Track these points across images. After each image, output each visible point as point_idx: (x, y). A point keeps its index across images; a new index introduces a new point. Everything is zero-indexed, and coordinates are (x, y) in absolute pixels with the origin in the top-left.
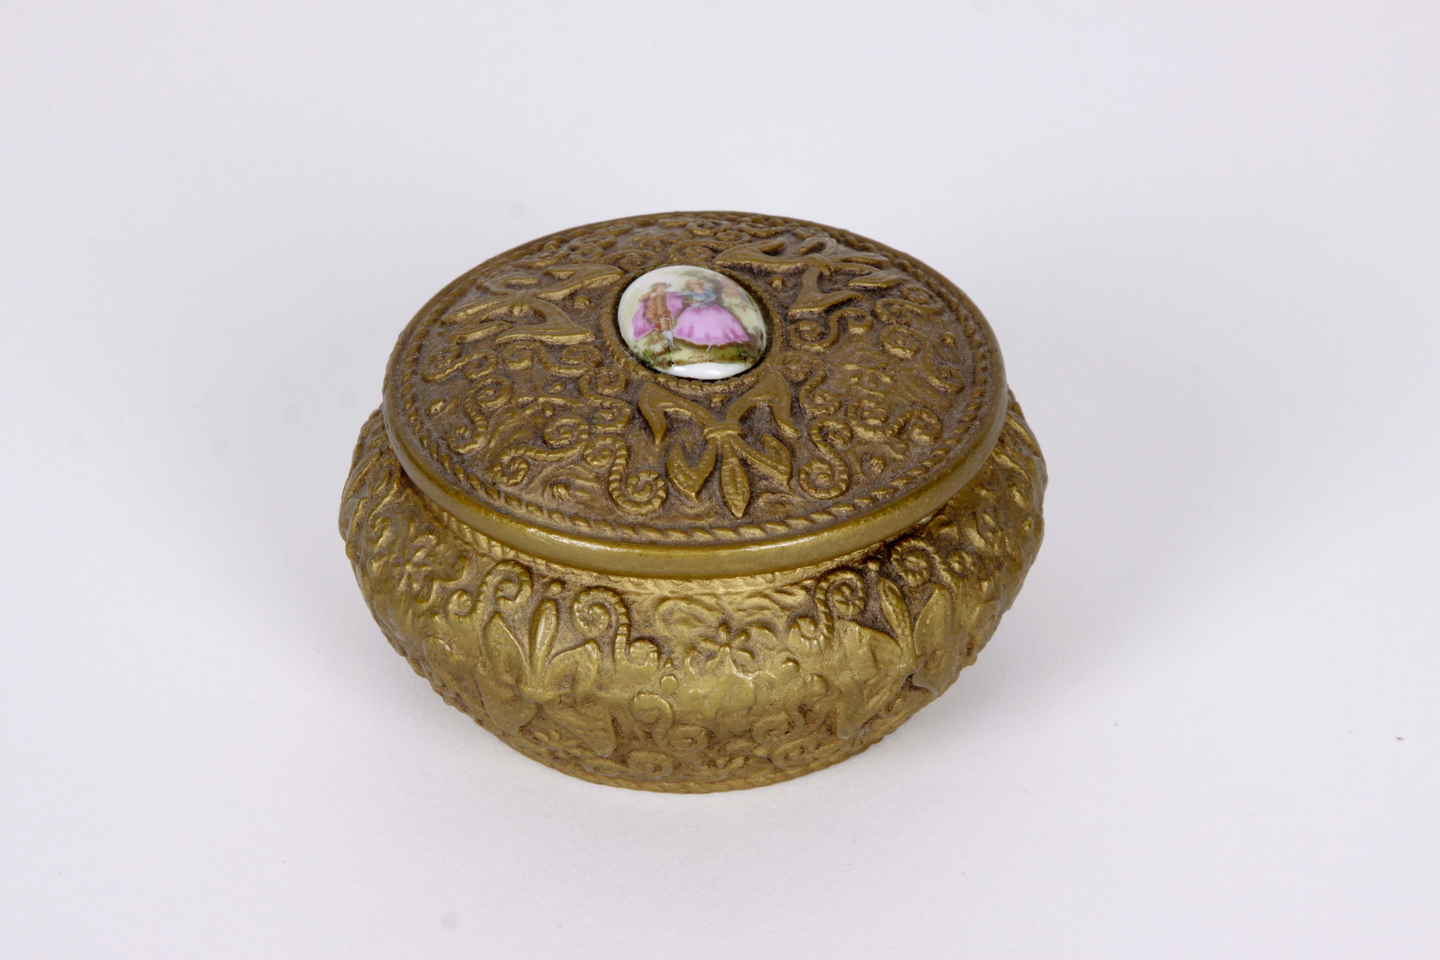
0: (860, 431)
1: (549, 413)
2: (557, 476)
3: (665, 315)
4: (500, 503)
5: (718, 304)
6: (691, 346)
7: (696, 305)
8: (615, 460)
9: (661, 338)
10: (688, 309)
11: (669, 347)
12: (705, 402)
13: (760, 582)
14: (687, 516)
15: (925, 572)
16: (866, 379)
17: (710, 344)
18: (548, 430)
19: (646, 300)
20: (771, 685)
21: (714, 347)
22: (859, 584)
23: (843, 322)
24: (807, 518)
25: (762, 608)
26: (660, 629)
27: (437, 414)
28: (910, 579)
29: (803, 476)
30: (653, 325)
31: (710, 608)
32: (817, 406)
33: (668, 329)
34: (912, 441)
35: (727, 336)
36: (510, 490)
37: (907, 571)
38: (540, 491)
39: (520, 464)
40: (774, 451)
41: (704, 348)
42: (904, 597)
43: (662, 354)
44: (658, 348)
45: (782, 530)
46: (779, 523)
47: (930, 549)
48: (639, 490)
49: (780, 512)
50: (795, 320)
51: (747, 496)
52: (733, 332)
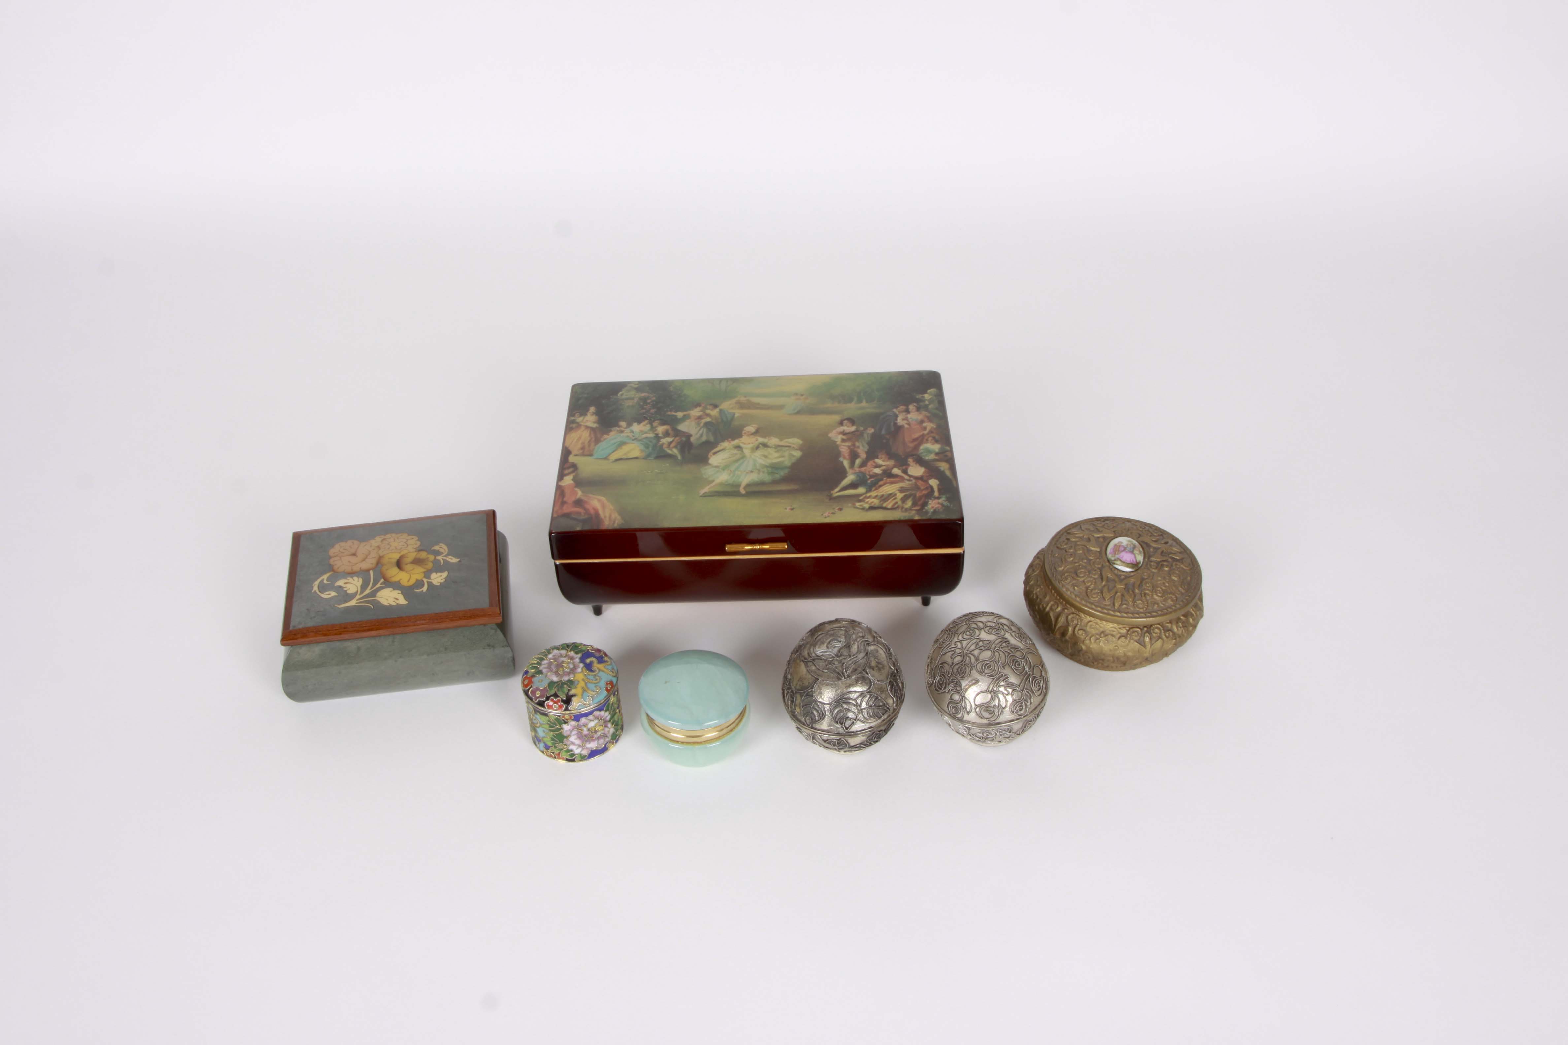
0: (1155, 596)
1: (1081, 567)
5: (1132, 552)
6: (1121, 561)
7: (1127, 550)
8: (1092, 584)
9: (1115, 557)
11: (1116, 559)
12: (1118, 576)
13: (1115, 625)
14: (1104, 604)
15: (1158, 634)
16: (1162, 583)
17: (1127, 562)
18: (1079, 571)
19: (1115, 545)
20: (1111, 650)
21: (1127, 564)
22: (1140, 632)
23: (1163, 566)
25: (1114, 632)
26: (1088, 629)
28: (1154, 635)
29: (1136, 603)
30: (1114, 554)
31: (1101, 627)
32: (1146, 586)
33: (1118, 557)
35: (1131, 560)
37: (1153, 632)
40: (1131, 595)
41: (1124, 562)
42: (1150, 639)
44: (1113, 559)
45: (1125, 615)
46: (1126, 613)
47: (1162, 629)
48: (1094, 594)
49: (1127, 610)
50: (1151, 562)
51: (1119, 604)
52: (1133, 560)
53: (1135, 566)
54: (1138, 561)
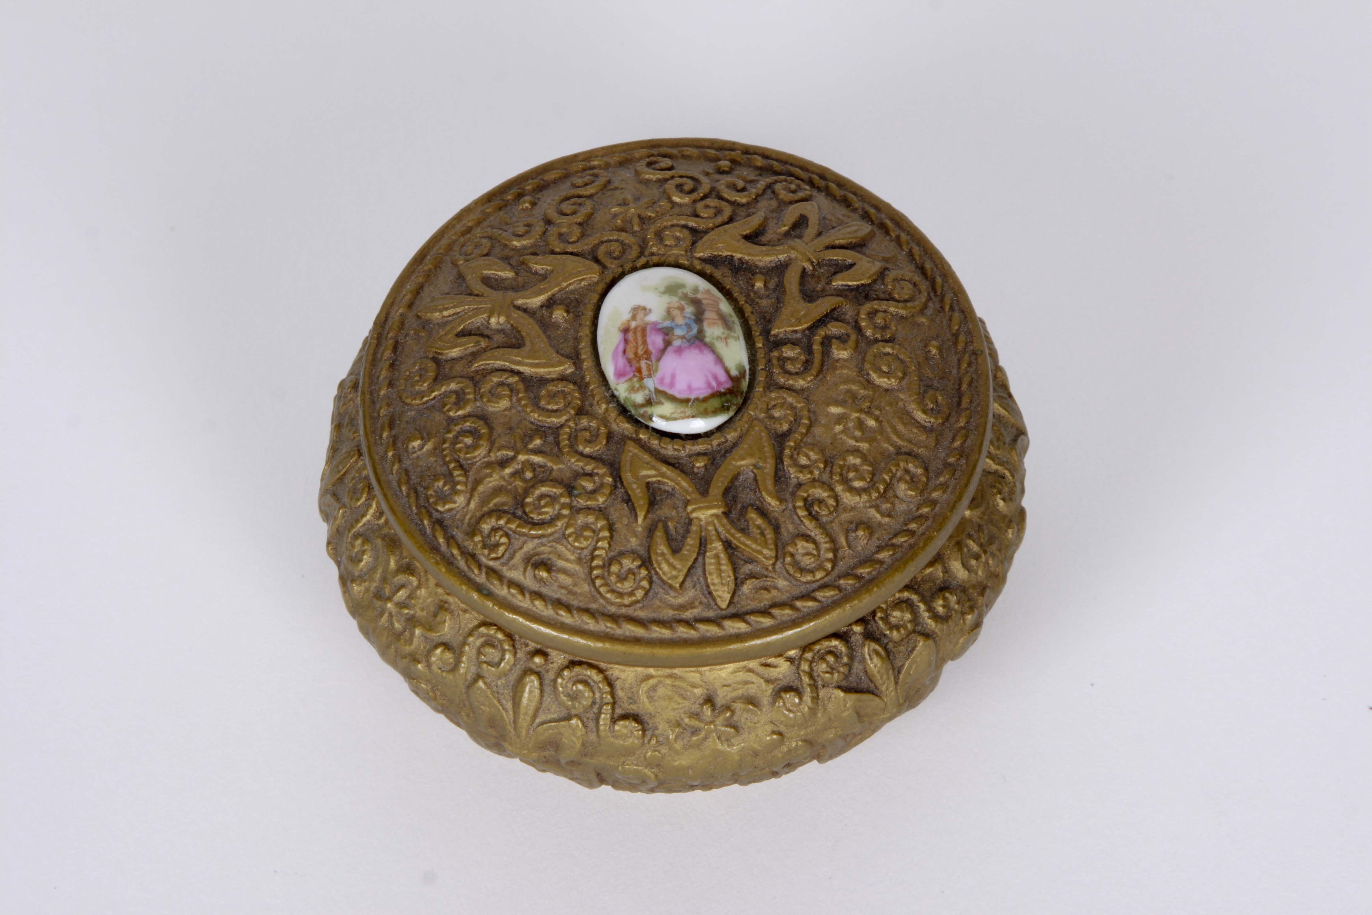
0: (846, 497)
2: (538, 554)
3: (645, 356)
4: (481, 578)
5: (699, 340)
6: (673, 399)
7: (677, 343)
8: (597, 542)
9: (642, 387)
10: (670, 349)
11: (650, 399)
12: (688, 466)
14: (672, 607)
15: (909, 625)
16: (851, 425)
17: (693, 397)
18: (528, 500)
19: (626, 331)
20: (756, 754)
21: (697, 400)
22: (843, 649)
23: (827, 344)
24: (793, 607)
25: (747, 683)
26: (644, 705)
27: (415, 452)
29: (788, 559)
30: (634, 368)
31: (694, 685)
32: (802, 468)
33: (650, 376)
34: (898, 498)
35: (709, 385)
36: (491, 563)
37: (891, 627)
38: (522, 569)
39: (501, 537)
40: (759, 531)
41: (687, 401)
42: (888, 655)
43: (643, 406)
44: (639, 398)
45: (767, 622)
46: (765, 612)
47: (915, 597)
48: (622, 578)
49: (766, 598)
50: (778, 344)
51: (732, 586)
52: (716, 378)
53: (729, 389)
54: (734, 373)
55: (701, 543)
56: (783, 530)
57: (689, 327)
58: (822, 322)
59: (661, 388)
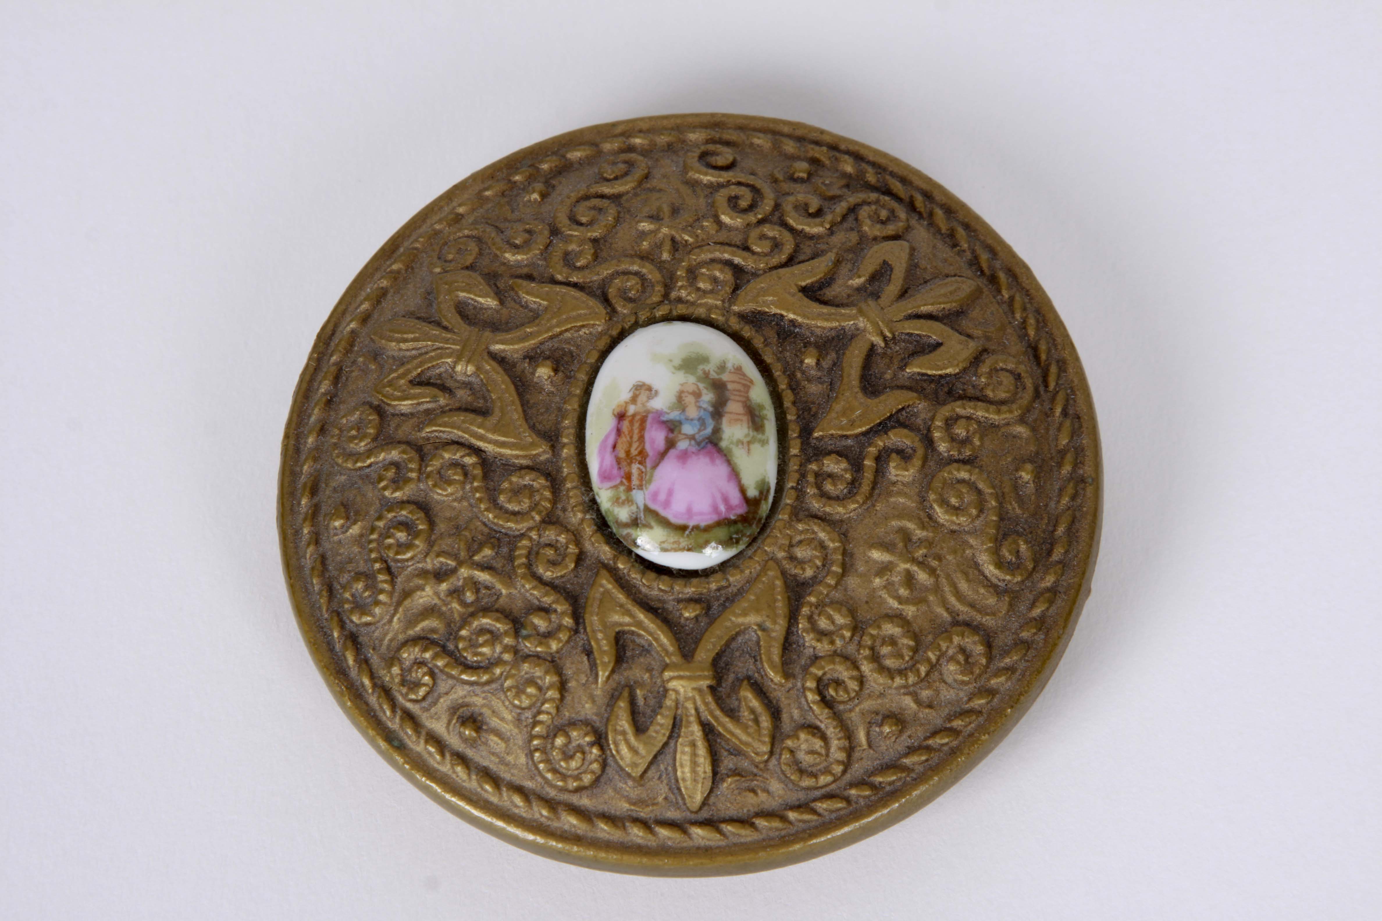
0: (874, 678)
2: (467, 705)
3: (639, 458)
4: (394, 724)
5: (713, 443)
7: (683, 445)
8: (543, 704)
9: (629, 501)
10: (672, 452)
11: (636, 519)
12: (674, 613)
14: (628, 800)
16: (896, 579)
17: (691, 524)
18: (464, 633)
19: (621, 417)
21: (696, 528)
23: (883, 460)
24: (783, 819)
27: (336, 535)
29: (786, 756)
30: (622, 473)
32: (822, 634)
33: (640, 487)
35: (715, 509)
36: (409, 705)
38: (445, 721)
39: (424, 675)
40: (752, 717)
41: (682, 529)
43: (626, 525)
44: (624, 513)
46: (746, 822)
48: (567, 756)
49: (751, 804)
50: (819, 453)
51: (709, 783)
52: (726, 500)
53: (742, 516)
54: (752, 492)
55: (674, 725)
56: (785, 716)
57: (702, 421)
58: (882, 428)
59: (653, 506)
